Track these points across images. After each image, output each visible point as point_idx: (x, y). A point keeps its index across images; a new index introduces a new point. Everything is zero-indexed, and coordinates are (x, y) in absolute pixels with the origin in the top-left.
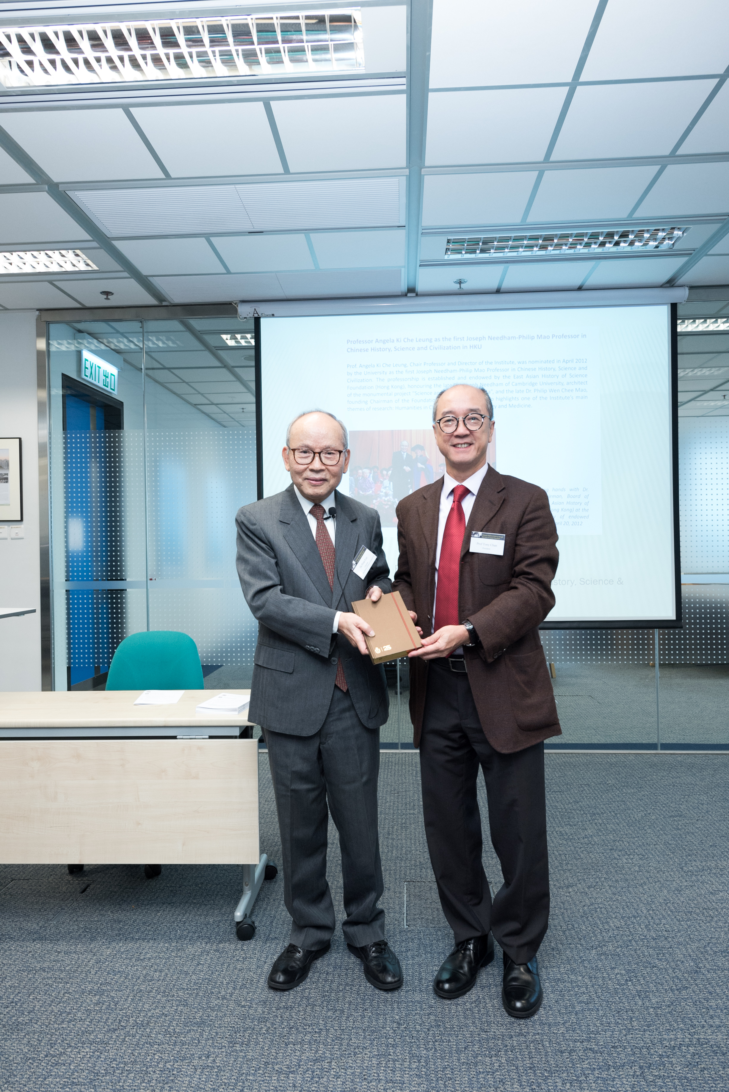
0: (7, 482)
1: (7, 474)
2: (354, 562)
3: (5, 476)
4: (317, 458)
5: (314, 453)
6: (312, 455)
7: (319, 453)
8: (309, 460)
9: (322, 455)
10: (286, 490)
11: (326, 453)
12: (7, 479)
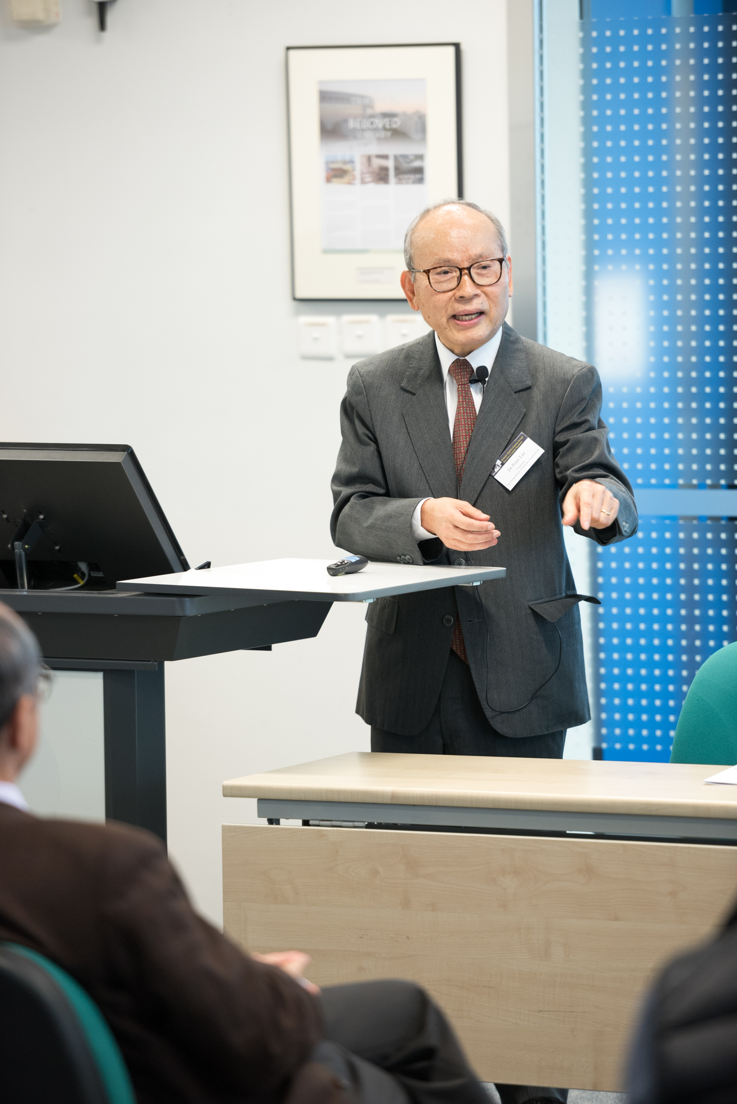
0: (421, 181)
1: (420, 157)
2: (499, 462)
3: (417, 164)
4: (466, 278)
5: (461, 270)
6: (458, 273)
7: (469, 269)
8: (454, 284)
9: (472, 271)
10: (428, 335)
11: (478, 268)
12: (420, 171)
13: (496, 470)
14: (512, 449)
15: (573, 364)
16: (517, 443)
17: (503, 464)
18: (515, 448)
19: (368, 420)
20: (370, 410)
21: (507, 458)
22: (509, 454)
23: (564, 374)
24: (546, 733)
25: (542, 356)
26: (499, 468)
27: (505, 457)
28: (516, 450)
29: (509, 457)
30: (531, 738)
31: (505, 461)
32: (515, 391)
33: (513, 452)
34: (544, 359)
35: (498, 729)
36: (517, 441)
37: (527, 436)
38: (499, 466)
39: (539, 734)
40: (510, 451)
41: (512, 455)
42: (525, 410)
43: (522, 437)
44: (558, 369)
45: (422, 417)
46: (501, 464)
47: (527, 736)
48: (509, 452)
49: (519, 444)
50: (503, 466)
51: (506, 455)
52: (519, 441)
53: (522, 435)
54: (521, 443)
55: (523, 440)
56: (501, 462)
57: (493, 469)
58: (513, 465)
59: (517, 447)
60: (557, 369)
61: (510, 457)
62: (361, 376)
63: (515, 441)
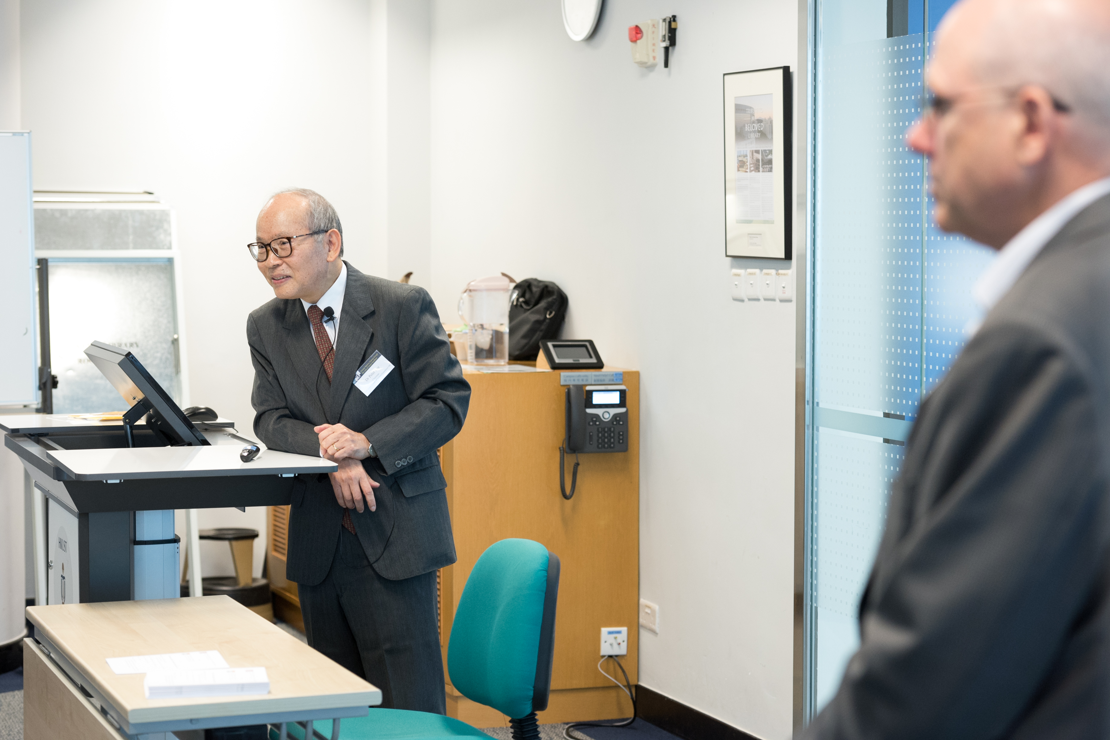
5: (266, 246)
13: (356, 379)
14: (369, 363)
15: (404, 288)
16: (373, 358)
17: (361, 375)
18: (371, 363)
19: (263, 353)
20: (264, 346)
21: (365, 370)
22: (367, 367)
23: (397, 298)
24: (424, 573)
25: (380, 286)
26: (359, 378)
27: (363, 369)
28: (372, 364)
29: (366, 369)
30: (412, 578)
31: (364, 372)
32: (362, 317)
33: (370, 366)
34: (381, 289)
35: (383, 575)
36: (373, 357)
37: (381, 353)
38: (359, 376)
39: (417, 575)
40: (368, 364)
41: (369, 368)
42: (372, 330)
43: (377, 354)
44: (393, 295)
45: (298, 346)
46: (360, 375)
47: (408, 577)
48: (367, 366)
49: (375, 360)
50: (362, 377)
51: (365, 368)
52: (374, 357)
53: (377, 352)
54: (376, 359)
55: (378, 357)
56: (360, 373)
57: (354, 378)
58: (369, 376)
59: (373, 362)
60: (391, 295)
61: (368, 370)
62: (254, 321)
63: (371, 356)
